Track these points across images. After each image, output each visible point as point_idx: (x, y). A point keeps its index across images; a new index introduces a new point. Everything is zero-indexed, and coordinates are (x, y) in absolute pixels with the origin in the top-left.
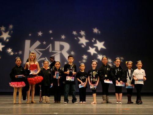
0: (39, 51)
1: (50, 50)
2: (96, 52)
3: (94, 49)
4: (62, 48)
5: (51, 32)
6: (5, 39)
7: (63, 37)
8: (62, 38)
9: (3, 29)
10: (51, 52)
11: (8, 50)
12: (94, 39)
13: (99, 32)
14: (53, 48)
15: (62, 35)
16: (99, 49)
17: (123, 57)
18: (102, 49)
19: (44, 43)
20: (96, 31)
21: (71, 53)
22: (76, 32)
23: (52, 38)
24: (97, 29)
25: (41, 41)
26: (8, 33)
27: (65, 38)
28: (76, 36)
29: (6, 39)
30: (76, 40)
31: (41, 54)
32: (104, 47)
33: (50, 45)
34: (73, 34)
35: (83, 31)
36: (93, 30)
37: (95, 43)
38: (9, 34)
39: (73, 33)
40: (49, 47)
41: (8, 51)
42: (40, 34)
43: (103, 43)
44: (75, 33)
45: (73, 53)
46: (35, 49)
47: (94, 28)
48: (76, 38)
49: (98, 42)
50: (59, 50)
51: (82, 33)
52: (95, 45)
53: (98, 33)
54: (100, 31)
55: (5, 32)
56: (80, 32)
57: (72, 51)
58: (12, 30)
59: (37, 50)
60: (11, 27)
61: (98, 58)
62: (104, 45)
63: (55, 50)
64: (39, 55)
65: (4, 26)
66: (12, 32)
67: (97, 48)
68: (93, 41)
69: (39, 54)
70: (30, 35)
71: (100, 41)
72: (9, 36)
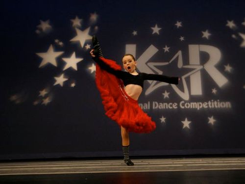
0: (155, 66)
1: (180, 65)
4: (205, 58)
5: (179, 24)
6: (82, 44)
7: (206, 34)
8: (203, 36)
9: (77, 22)
10: (182, 68)
11: (90, 68)
14: (186, 61)
15: (205, 31)
19: (166, 49)
21: (224, 68)
22: (235, 23)
23: (182, 39)
25: (160, 46)
26: (88, 31)
27: (209, 37)
28: (235, 32)
29: (85, 44)
30: (234, 39)
31: (160, 73)
33: (180, 53)
34: (228, 27)
38: (90, 34)
39: (227, 25)
40: (177, 58)
41: (91, 70)
42: (156, 30)
44: (231, 24)
45: (228, 68)
46: (146, 63)
48: (234, 36)
50: (199, 63)
55: (83, 29)
57: (226, 65)
58: (96, 25)
59: (152, 65)
60: (94, 17)
63: (190, 63)
65: (80, 18)
66: (96, 28)
70: (135, 33)
72: (90, 38)
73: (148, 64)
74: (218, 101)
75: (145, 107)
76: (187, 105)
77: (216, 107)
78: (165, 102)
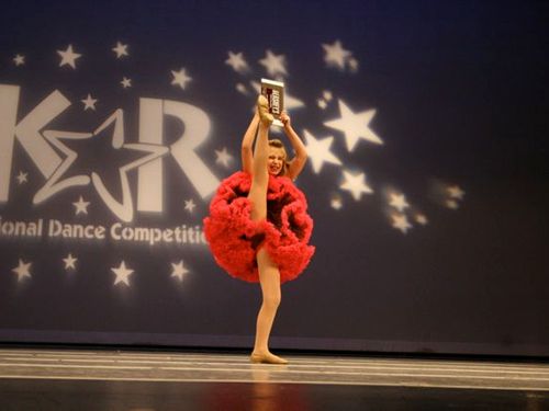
0: (60, 139)
1: (118, 141)
2: (334, 160)
3: (328, 141)
4: (173, 130)
5: (121, 50)
7: (181, 78)
8: (174, 82)
10: (123, 150)
12: (328, 96)
13: (353, 64)
14: (132, 133)
15: (178, 70)
16: (351, 144)
17: (462, 188)
18: (363, 145)
19: (90, 103)
20: (336, 55)
21: (215, 157)
22: (246, 57)
23: (126, 83)
24: (345, 47)
25: (74, 94)
27: (188, 84)
28: (245, 79)
30: (240, 94)
31: (72, 156)
32: (373, 138)
33: (119, 115)
34: (230, 68)
35: (277, 53)
36: (323, 53)
37: (333, 112)
39: (229, 62)
40: (113, 126)
42: (69, 57)
43: (368, 115)
44: (236, 61)
45: (224, 158)
46: (41, 132)
47: (331, 43)
48: (241, 88)
49: (344, 108)
50: (160, 141)
51: (274, 63)
52: (332, 124)
53: (347, 66)
54: (355, 56)
56: (264, 56)
57: (221, 150)
59: (53, 135)
61: (345, 187)
62: (375, 125)
63: (141, 140)
64: (59, 160)
67: (339, 138)
68: (322, 104)
69: (63, 157)
70: (19, 60)
71: (358, 107)
73: (46, 133)
74: (197, 227)
75: (32, 231)
76: (128, 234)
77: (192, 241)
78: (78, 224)
